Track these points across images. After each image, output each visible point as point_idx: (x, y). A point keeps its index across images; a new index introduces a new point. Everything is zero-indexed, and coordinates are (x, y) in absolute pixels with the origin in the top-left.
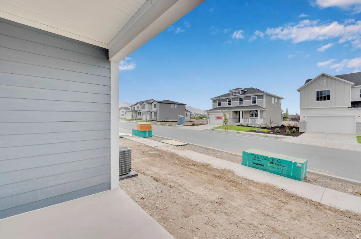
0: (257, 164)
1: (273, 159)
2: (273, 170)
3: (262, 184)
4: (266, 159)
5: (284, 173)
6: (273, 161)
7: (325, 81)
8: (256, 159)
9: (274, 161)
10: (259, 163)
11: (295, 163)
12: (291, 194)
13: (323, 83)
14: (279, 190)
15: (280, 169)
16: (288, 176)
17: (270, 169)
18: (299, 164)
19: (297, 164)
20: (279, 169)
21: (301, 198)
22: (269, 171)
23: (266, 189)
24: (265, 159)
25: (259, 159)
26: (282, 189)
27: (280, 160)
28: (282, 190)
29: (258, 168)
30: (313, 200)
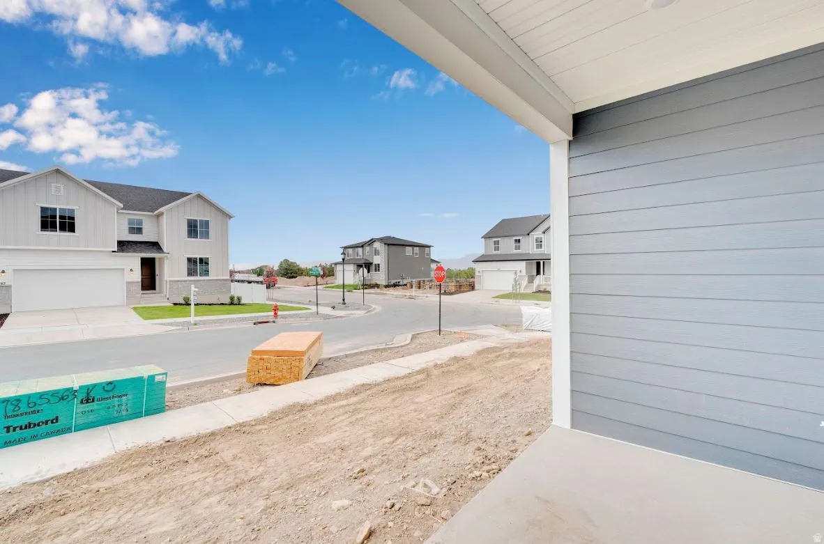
0: (29, 426)
1: (89, 389)
2: (91, 418)
3: (112, 461)
4: (64, 396)
5: (124, 413)
6: (88, 394)
7: (62, 186)
8: (22, 410)
9: (92, 394)
10: (35, 419)
11: (152, 378)
12: (191, 439)
13: (58, 189)
14: (162, 448)
15: (114, 406)
16: (137, 415)
17: (81, 421)
18: (161, 377)
19: (156, 377)
20: (109, 408)
21: (213, 434)
22: (78, 429)
23: (134, 463)
24: (62, 398)
25: (37, 408)
26: (169, 441)
27: (111, 383)
28: (169, 443)
29: (34, 438)
30: (230, 425)
